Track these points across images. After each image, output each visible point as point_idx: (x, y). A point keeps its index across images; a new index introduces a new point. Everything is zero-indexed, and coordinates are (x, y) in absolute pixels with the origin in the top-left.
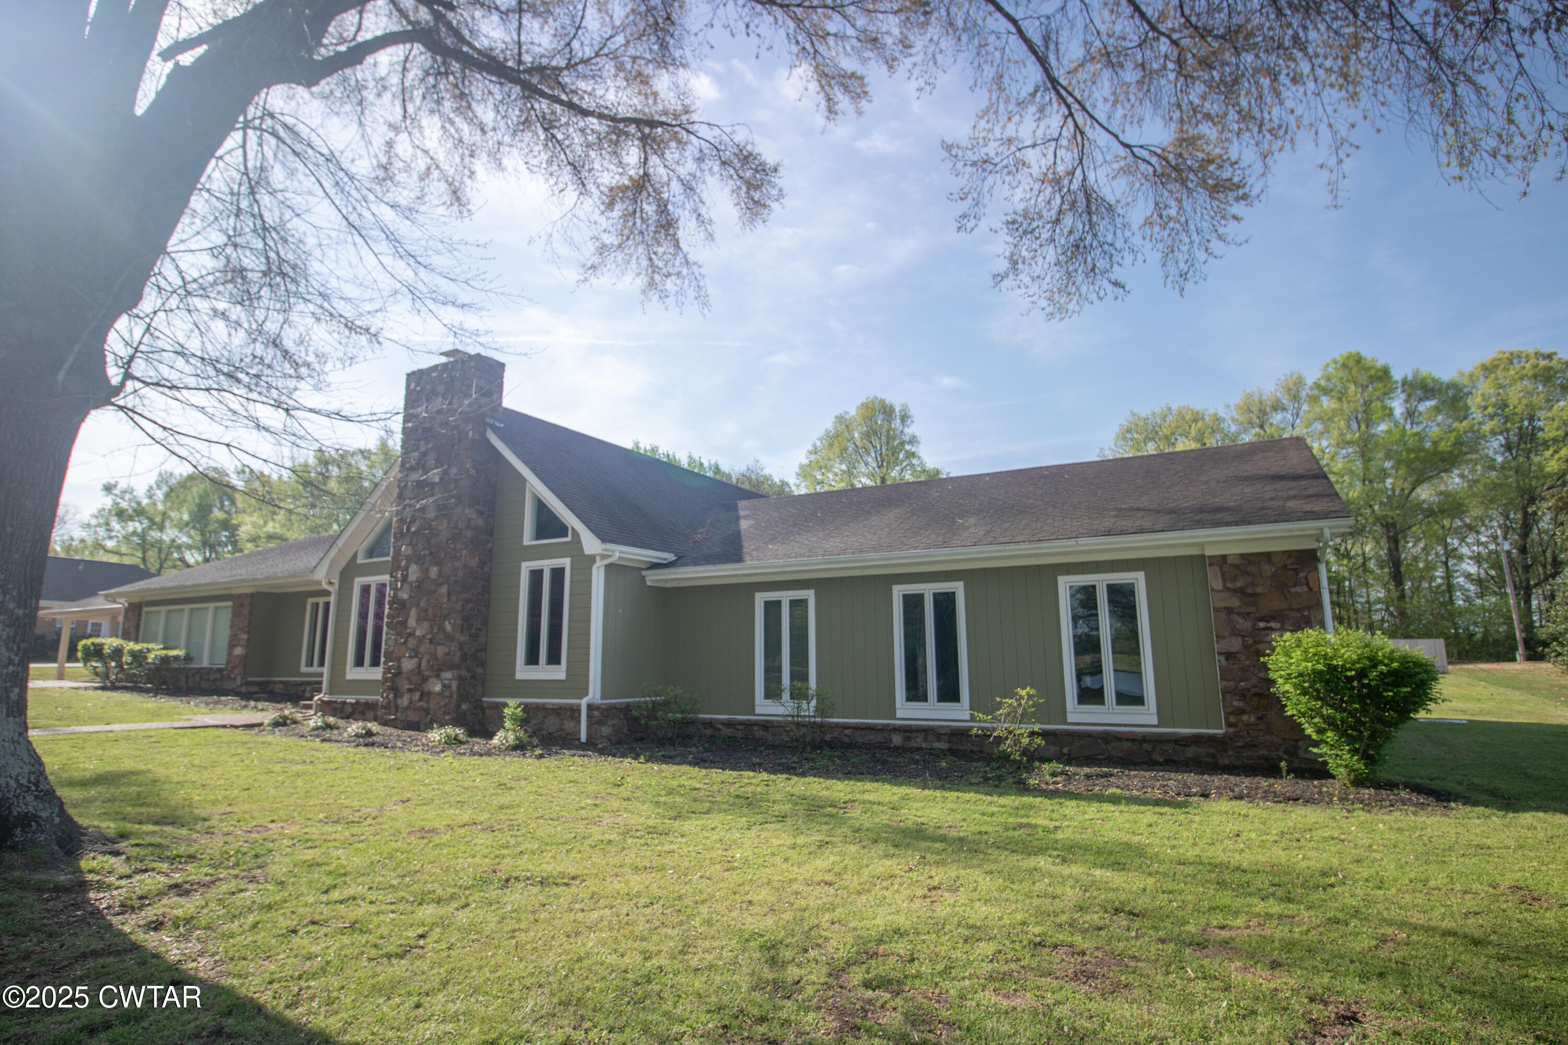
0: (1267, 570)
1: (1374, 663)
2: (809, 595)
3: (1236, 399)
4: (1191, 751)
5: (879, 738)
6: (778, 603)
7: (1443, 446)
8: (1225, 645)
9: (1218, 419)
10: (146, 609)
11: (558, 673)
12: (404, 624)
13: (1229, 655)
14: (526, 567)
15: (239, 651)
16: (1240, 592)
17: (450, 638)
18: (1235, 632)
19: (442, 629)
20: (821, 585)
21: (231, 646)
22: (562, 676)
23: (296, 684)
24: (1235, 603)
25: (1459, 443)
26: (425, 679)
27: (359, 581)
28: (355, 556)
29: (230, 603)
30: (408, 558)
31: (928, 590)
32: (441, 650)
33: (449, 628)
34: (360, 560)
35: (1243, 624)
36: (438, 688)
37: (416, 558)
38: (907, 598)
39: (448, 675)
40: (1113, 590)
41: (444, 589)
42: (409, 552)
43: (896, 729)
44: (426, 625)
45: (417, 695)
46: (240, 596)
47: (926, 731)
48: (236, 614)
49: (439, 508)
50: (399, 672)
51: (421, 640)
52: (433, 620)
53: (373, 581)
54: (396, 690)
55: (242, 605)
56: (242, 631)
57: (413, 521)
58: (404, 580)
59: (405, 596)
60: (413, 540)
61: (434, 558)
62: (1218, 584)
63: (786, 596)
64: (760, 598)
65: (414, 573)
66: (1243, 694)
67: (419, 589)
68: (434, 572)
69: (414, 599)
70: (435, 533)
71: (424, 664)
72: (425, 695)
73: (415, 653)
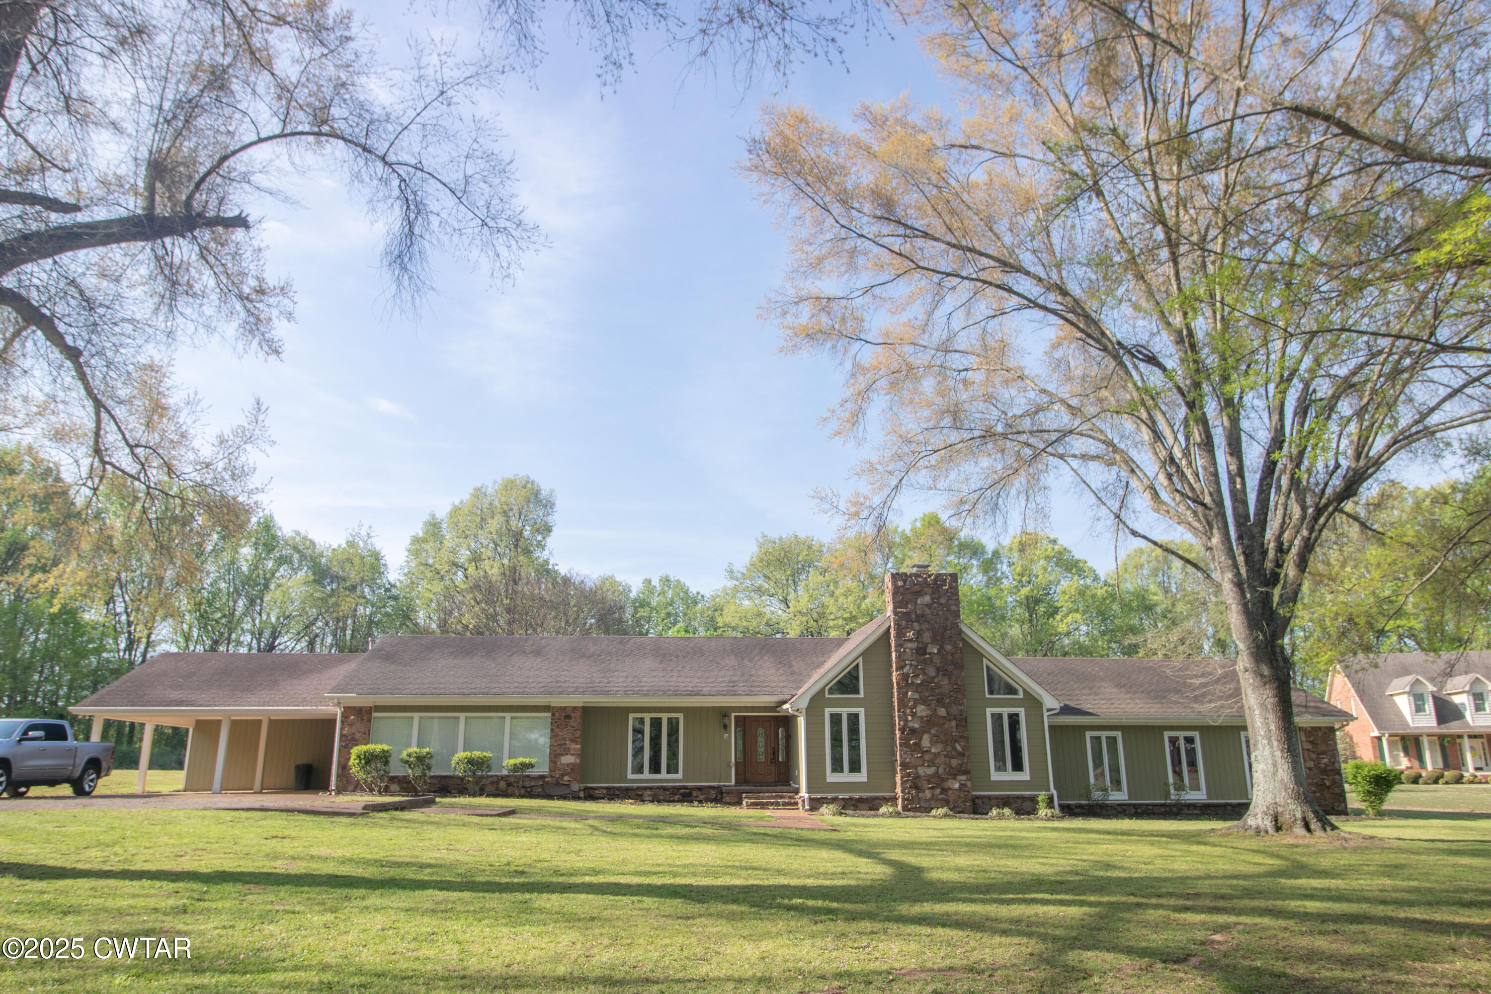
0: (1320, 734)
2: (1118, 734)
6: (1099, 738)
10: (375, 714)
11: (1024, 776)
12: (918, 745)
14: (989, 711)
15: (566, 759)
16: (1312, 742)
17: (962, 755)
18: (1311, 760)
19: (954, 749)
20: (1126, 729)
22: (1027, 778)
23: (624, 789)
24: (1310, 747)
26: (944, 780)
27: (828, 712)
28: (823, 691)
29: (549, 715)
30: (915, 701)
31: (1181, 735)
32: (954, 762)
33: (959, 748)
34: (827, 695)
35: (1314, 756)
36: (957, 786)
37: (924, 701)
39: (964, 778)
41: (954, 723)
42: (917, 696)
43: (1176, 805)
44: (940, 746)
45: (938, 791)
46: (563, 709)
48: (558, 724)
49: (938, 670)
50: (917, 777)
51: (936, 755)
52: (945, 743)
53: (844, 711)
54: (916, 787)
55: (568, 717)
56: (573, 741)
57: (917, 676)
58: (914, 715)
59: (916, 726)
60: (917, 688)
61: (940, 702)
62: (1304, 739)
63: (1104, 734)
64: (1089, 734)
65: (921, 710)
66: (1316, 785)
67: (929, 722)
68: (942, 712)
69: (925, 730)
70: (939, 686)
71: (941, 771)
72: (944, 791)
73: (932, 763)
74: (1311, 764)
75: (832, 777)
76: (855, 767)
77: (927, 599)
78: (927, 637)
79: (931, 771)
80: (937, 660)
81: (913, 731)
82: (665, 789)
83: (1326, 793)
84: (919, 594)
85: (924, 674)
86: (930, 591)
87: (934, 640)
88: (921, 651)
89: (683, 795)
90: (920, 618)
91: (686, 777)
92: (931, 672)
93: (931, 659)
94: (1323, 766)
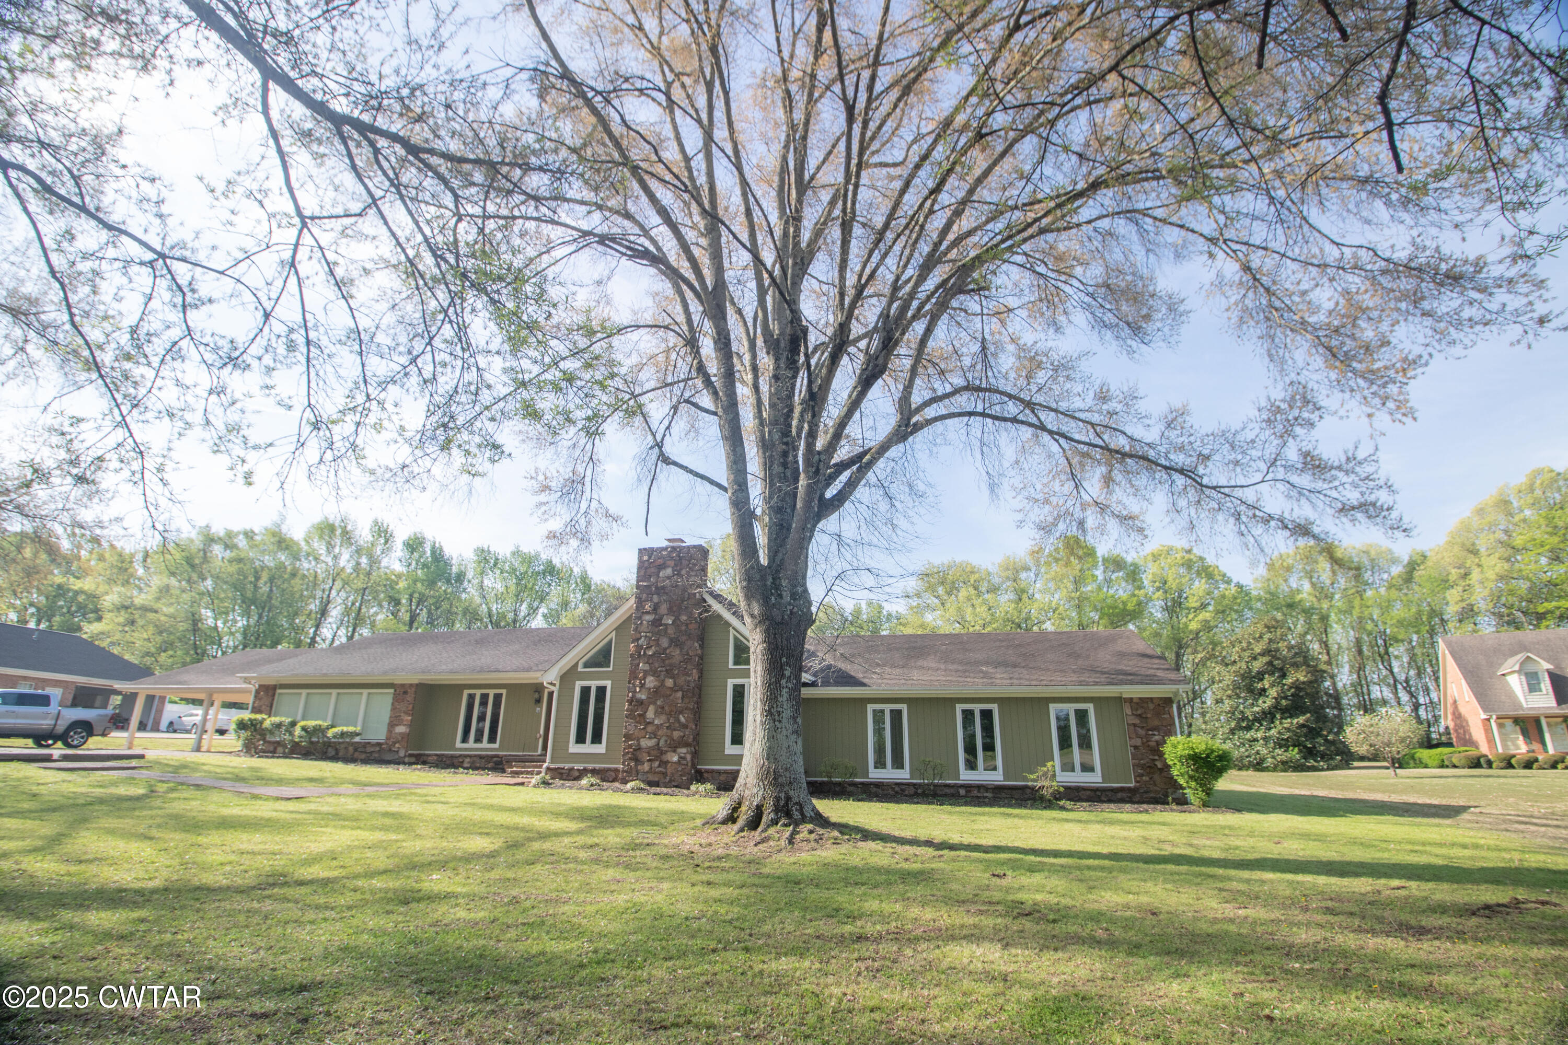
0: (1151, 706)
1: (1213, 751)
2: (904, 707)
3: (999, 558)
4: (1120, 795)
5: (952, 791)
6: (882, 711)
7: (1130, 607)
8: (1134, 742)
9: (989, 574)
10: (279, 691)
12: (643, 716)
13: (1136, 747)
14: (731, 682)
15: (401, 729)
16: (1140, 716)
17: (685, 726)
18: (1138, 736)
19: (678, 720)
20: (913, 702)
21: (391, 725)
23: (452, 757)
24: (1137, 721)
25: (1139, 604)
26: (663, 753)
27: (579, 684)
28: (576, 664)
29: (391, 691)
30: (645, 672)
31: (977, 708)
32: (676, 734)
33: (682, 719)
34: (580, 669)
35: (1142, 732)
36: (675, 759)
37: (654, 673)
38: (964, 712)
39: (684, 750)
40: (1077, 712)
41: (679, 694)
42: (647, 667)
43: (962, 786)
44: (664, 717)
45: (660, 764)
46: (403, 685)
47: (979, 787)
48: (397, 699)
49: (671, 641)
50: (639, 748)
51: (659, 727)
52: (669, 714)
53: (594, 684)
54: (637, 760)
55: (405, 693)
56: (406, 713)
57: (649, 647)
58: (642, 686)
59: (643, 697)
60: (649, 660)
61: (669, 673)
62: (1129, 712)
63: (887, 707)
64: (870, 708)
65: (651, 682)
66: (1142, 767)
67: (656, 693)
68: (669, 683)
69: (652, 700)
70: (670, 657)
71: (662, 743)
72: (664, 763)
73: (654, 735)
74: (1138, 742)
75: (574, 748)
76: (597, 738)
77: (669, 571)
78: (664, 609)
79: (652, 743)
80: (671, 631)
81: (641, 702)
82: (481, 757)
83: (1156, 777)
84: (662, 567)
85: (658, 645)
86: (672, 563)
87: (670, 611)
88: (657, 622)
89: (496, 763)
90: (660, 590)
91: (501, 748)
92: (665, 642)
93: (666, 630)
94: (1153, 744)
